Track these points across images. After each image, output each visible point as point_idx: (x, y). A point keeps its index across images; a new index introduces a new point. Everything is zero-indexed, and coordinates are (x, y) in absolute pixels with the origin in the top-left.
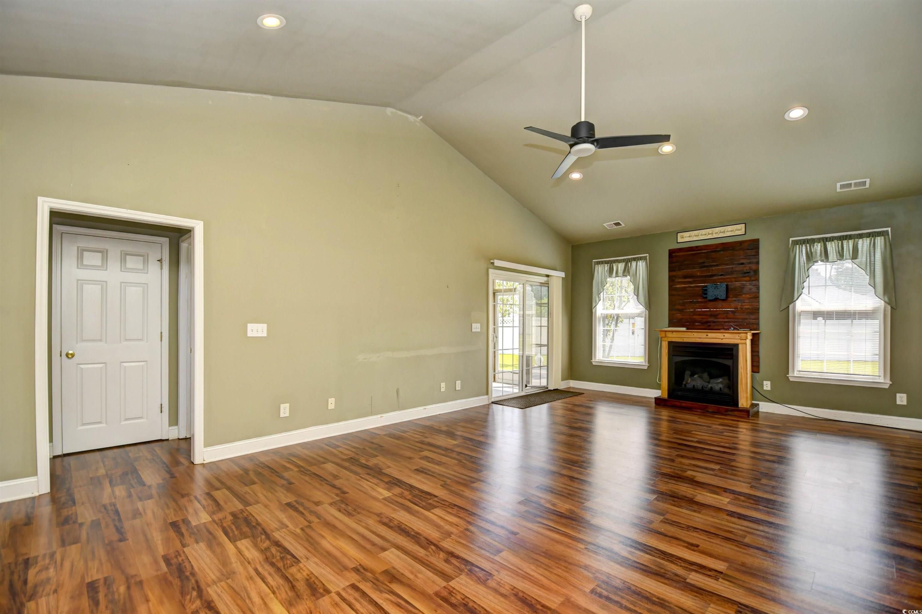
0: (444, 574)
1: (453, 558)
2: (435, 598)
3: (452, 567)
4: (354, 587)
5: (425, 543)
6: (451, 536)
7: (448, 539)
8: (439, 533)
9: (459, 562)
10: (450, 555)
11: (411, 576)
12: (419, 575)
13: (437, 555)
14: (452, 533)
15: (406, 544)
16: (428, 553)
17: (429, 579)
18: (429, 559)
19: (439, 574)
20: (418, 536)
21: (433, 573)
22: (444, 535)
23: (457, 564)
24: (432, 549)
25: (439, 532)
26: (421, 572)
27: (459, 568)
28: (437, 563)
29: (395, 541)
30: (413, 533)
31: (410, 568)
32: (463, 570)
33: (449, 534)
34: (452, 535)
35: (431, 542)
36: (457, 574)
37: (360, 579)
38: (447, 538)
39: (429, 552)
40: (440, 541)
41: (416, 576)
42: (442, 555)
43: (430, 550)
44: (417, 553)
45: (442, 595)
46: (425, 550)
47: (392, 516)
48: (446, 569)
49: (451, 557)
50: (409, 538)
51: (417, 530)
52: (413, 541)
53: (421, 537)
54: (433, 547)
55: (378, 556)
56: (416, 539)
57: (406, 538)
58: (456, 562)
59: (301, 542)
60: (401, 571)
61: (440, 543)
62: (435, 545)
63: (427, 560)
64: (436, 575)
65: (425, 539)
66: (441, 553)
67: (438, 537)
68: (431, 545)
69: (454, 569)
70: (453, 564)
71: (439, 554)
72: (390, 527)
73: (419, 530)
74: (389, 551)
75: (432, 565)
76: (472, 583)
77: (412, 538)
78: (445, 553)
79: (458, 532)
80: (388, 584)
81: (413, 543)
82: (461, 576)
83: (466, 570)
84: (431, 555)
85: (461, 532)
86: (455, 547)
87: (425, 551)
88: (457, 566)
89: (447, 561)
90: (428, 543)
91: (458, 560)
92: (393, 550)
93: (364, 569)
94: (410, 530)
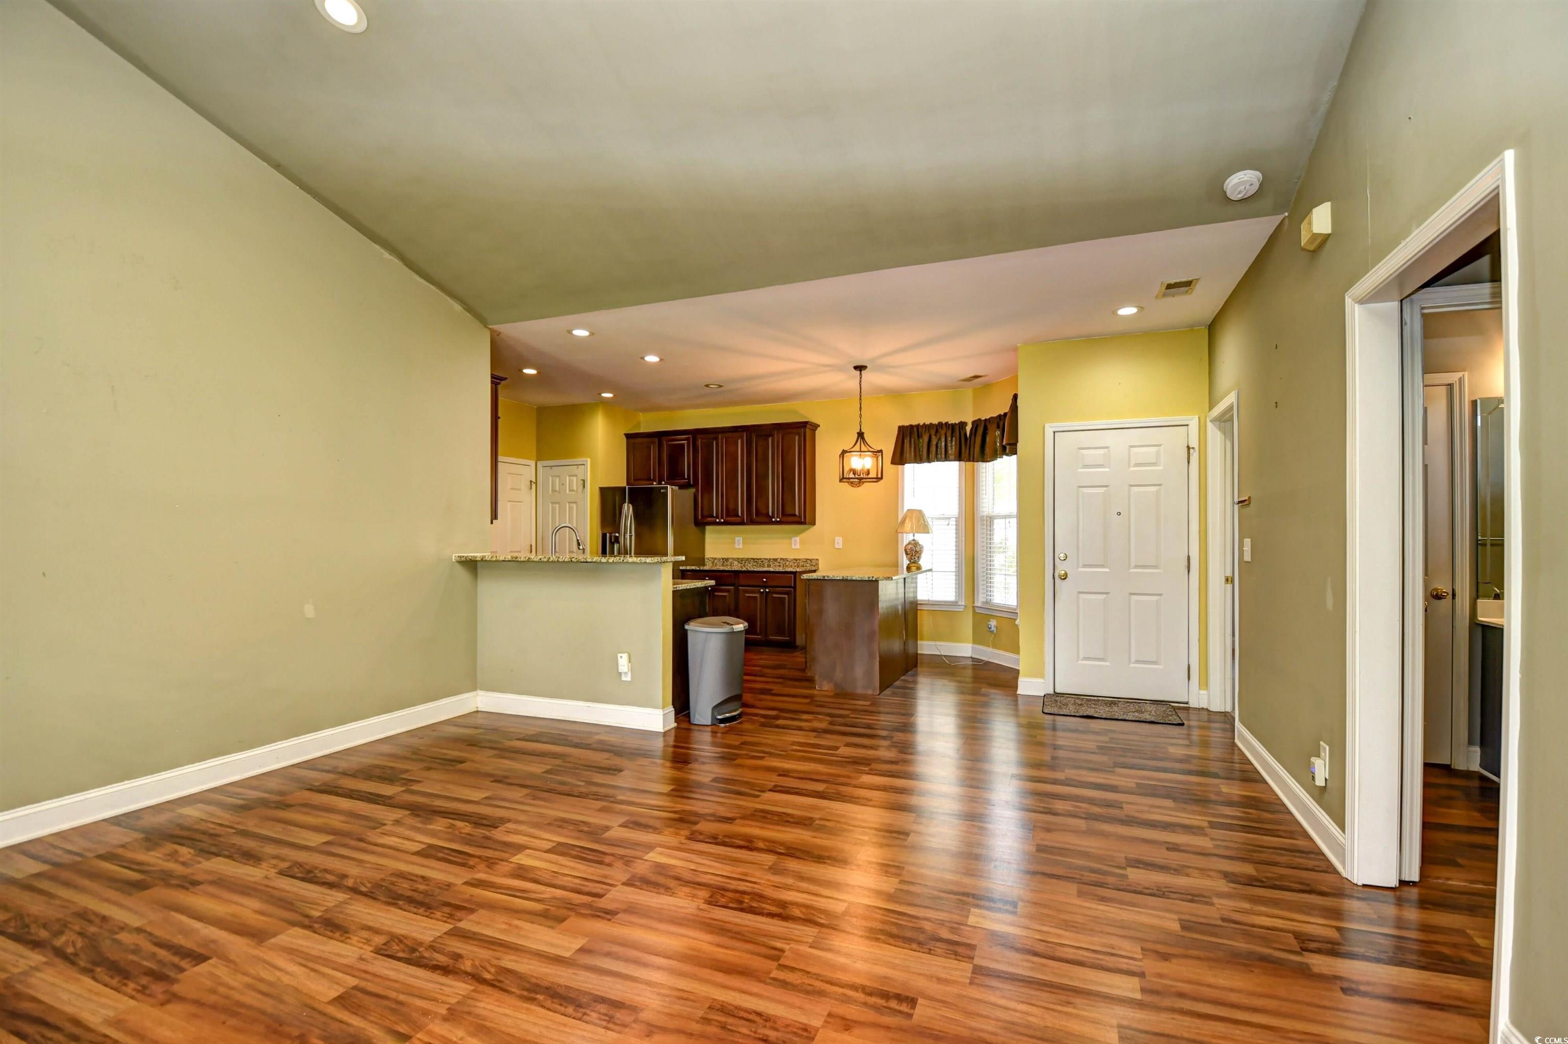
0: (464, 937)
1: (445, 964)
2: (473, 907)
3: (448, 949)
4: (599, 896)
5: (507, 982)
6: (449, 1009)
7: (453, 1001)
8: (478, 1011)
9: (435, 959)
10: (450, 968)
11: (516, 922)
12: (504, 926)
13: (477, 963)
14: (445, 1019)
15: (548, 971)
16: (495, 962)
17: (488, 926)
18: (491, 952)
19: (471, 935)
20: (525, 993)
21: (482, 935)
22: (466, 1009)
23: (436, 955)
24: (489, 972)
25: (478, 1016)
26: (502, 931)
27: (435, 951)
28: (476, 949)
29: (570, 971)
30: (540, 997)
31: (522, 933)
32: (426, 949)
33: (453, 1015)
34: (444, 1012)
35: (493, 986)
36: (440, 940)
37: (595, 905)
38: (458, 1002)
39: (493, 966)
40: (474, 994)
41: (510, 925)
42: (467, 966)
43: (493, 970)
44: (518, 959)
45: (464, 912)
46: (500, 966)
47: (615, 1035)
48: (459, 944)
49: (448, 966)
50: (546, 984)
51: (533, 1007)
52: (534, 980)
53: (518, 992)
54: (487, 976)
55: (588, 939)
56: (528, 986)
57: (552, 983)
58: (440, 960)
59: (746, 929)
60: (535, 926)
61: (472, 988)
62: (484, 981)
63: (494, 950)
64: (474, 933)
65: (509, 988)
66: (469, 969)
67: (480, 1001)
68: (493, 980)
69: (442, 946)
70: (444, 954)
71: (473, 965)
72: (603, 1000)
73: (528, 1009)
74: (574, 951)
75: (486, 945)
76: (414, 935)
77: (537, 985)
78: (461, 970)
79: (431, 1026)
80: (548, 907)
81: (532, 976)
82: (432, 939)
83: (421, 949)
84: (488, 961)
85: (419, 1028)
86: (439, 987)
87: (503, 965)
88: (438, 952)
89: (458, 957)
90: (500, 981)
91: (435, 963)
92: (567, 954)
93: (599, 916)
94: (548, 1003)
